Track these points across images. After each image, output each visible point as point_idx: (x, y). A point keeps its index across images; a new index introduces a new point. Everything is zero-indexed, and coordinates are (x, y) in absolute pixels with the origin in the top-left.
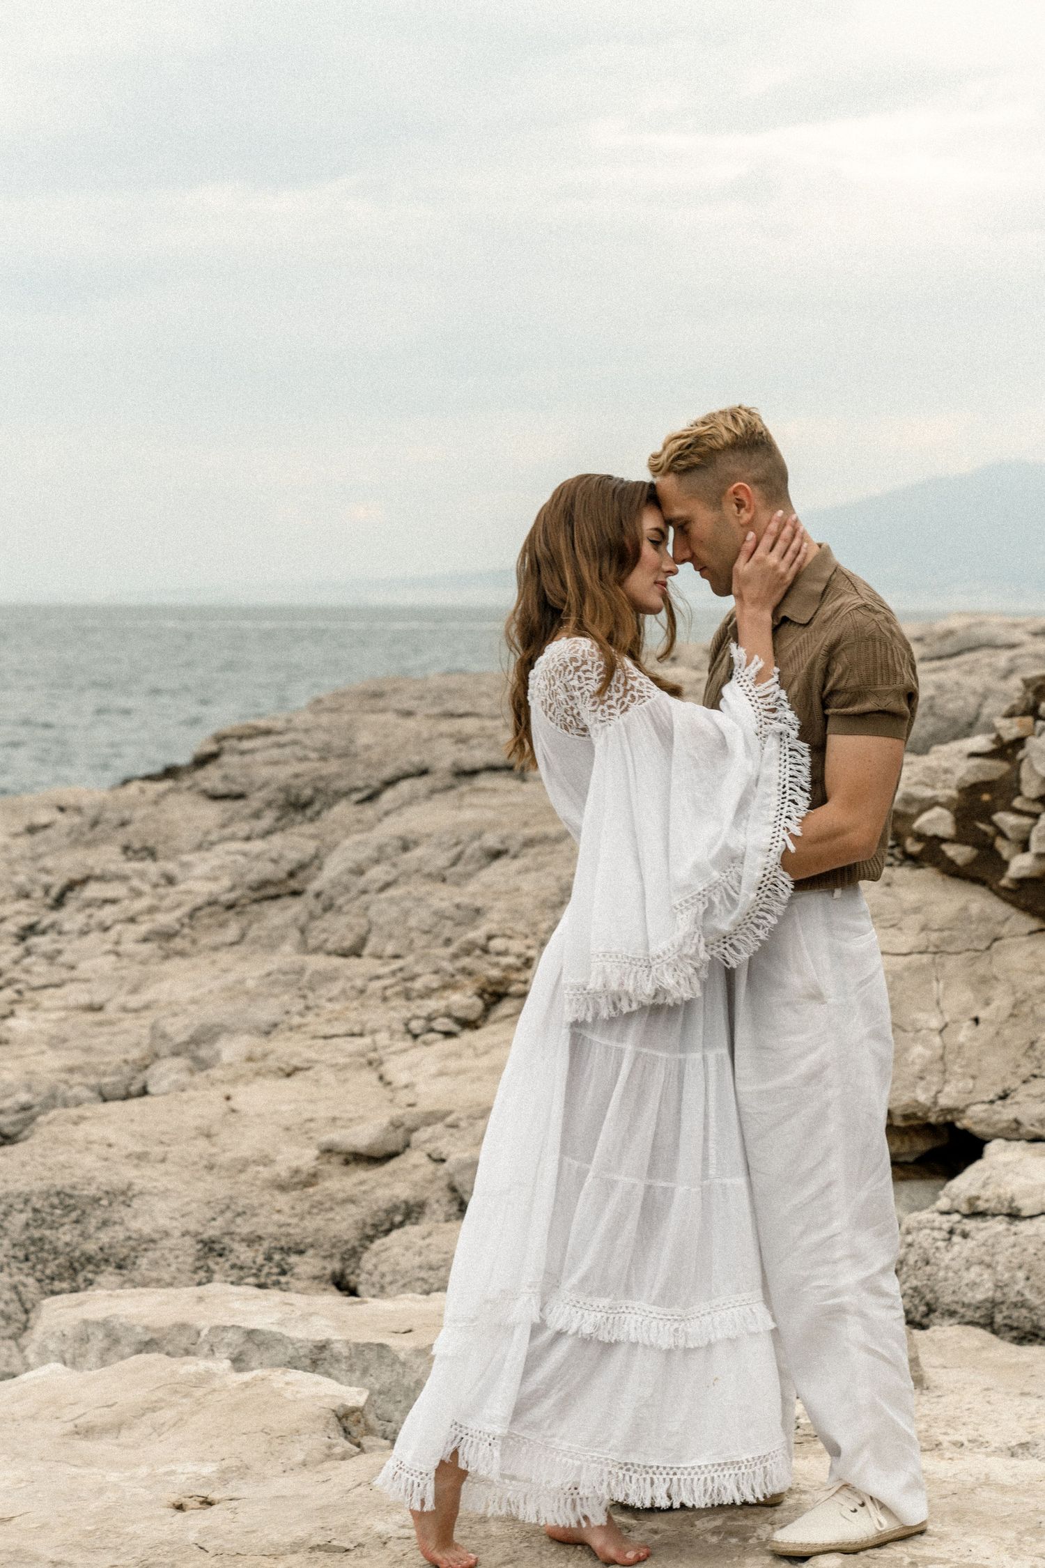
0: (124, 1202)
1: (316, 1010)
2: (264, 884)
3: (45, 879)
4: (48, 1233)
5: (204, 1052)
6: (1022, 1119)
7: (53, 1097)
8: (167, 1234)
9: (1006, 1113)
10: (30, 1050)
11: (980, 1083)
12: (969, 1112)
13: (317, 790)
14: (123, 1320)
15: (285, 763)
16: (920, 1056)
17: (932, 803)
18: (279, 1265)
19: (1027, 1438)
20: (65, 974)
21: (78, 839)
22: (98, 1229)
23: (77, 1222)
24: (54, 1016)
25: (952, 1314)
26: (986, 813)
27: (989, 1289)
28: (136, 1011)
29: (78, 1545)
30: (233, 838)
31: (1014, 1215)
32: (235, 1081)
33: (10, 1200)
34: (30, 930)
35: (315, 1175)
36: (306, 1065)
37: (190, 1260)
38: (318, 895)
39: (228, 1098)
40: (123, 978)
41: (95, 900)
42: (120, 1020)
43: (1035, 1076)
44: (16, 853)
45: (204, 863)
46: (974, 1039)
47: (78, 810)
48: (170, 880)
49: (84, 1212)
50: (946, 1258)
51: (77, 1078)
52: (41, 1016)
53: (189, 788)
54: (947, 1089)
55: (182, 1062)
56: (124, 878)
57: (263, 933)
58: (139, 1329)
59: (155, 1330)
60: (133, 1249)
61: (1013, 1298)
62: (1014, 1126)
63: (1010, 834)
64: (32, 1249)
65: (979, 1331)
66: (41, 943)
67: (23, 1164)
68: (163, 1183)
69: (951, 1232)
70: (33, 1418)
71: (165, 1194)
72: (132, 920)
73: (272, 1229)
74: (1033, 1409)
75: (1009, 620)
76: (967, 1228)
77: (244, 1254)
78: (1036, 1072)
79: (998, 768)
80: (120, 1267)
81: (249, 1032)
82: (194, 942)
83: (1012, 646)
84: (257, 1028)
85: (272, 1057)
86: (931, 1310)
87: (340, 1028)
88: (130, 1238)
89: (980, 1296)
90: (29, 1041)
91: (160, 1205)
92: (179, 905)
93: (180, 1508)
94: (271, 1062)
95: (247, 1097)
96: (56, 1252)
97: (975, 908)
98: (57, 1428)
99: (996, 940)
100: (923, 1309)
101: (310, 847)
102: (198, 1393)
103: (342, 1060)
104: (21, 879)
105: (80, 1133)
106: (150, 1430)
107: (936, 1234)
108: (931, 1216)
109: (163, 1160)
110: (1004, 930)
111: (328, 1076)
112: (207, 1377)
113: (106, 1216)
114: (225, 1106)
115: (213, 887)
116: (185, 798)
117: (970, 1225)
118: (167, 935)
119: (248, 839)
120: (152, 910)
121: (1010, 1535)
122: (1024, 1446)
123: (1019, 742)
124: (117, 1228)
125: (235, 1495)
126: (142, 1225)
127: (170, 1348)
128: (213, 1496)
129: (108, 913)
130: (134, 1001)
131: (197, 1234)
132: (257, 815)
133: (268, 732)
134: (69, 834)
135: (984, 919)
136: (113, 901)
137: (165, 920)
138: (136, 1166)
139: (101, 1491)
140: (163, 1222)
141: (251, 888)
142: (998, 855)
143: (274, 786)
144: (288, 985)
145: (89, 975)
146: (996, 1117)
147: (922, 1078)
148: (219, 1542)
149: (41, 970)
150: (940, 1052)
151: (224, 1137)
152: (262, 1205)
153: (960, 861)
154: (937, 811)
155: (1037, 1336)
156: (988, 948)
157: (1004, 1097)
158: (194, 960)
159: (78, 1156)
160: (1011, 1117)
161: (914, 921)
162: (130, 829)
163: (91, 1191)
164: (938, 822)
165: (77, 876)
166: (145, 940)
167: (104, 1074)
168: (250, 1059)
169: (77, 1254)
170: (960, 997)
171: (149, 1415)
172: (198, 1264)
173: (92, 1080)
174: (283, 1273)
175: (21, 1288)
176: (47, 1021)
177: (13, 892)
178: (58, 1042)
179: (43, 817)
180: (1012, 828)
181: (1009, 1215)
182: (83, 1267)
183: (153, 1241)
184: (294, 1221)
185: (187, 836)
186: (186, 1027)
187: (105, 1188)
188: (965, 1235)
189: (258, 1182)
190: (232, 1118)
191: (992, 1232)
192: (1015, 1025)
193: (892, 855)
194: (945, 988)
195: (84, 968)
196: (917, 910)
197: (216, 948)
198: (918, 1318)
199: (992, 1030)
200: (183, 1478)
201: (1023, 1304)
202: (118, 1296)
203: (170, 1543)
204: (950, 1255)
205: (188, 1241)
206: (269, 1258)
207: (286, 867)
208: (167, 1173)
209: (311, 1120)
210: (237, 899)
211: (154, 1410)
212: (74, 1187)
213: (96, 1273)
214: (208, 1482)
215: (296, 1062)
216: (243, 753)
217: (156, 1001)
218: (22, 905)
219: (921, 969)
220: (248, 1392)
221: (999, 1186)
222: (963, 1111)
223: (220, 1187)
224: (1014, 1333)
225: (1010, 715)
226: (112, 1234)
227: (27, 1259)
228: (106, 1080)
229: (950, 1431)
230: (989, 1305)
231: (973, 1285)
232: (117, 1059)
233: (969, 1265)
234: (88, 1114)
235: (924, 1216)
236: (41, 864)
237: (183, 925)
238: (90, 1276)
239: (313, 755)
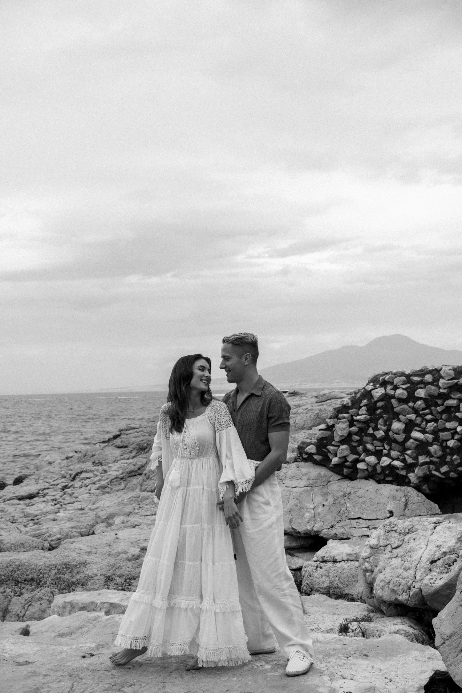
0: (84, 566)
1: (142, 508)
2: (132, 472)
3: (70, 472)
4: (62, 576)
5: (111, 521)
6: (337, 533)
7: (67, 536)
8: (96, 575)
9: (333, 532)
10: (63, 522)
11: (325, 524)
12: (322, 532)
13: (148, 444)
14: (75, 601)
15: (139, 437)
16: (308, 516)
17: (310, 444)
18: (128, 583)
19: (332, 627)
20: (74, 500)
21: (80, 461)
22: (76, 574)
23: (70, 572)
24: (70, 512)
25: (318, 591)
26: (325, 446)
27: (328, 583)
28: (93, 510)
29: (52, 669)
30: (124, 459)
31: (335, 561)
32: (118, 529)
33: (51, 566)
34: (66, 487)
35: (139, 556)
36: (139, 524)
37: (103, 582)
38: (145, 475)
39: (116, 534)
40: (90, 500)
41: (84, 478)
42: (88, 512)
43: (341, 521)
44: (62, 465)
45: (115, 466)
46: (323, 511)
47: (81, 452)
48: (105, 472)
49: (72, 569)
50: (316, 574)
51: (74, 530)
52: (67, 512)
53: (112, 445)
54: (316, 525)
55: (104, 524)
56: (92, 471)
57: (131, 486)
58: (80, 604)
59: (85, 604)
60: (86, 580)
61: (335, 586)
62: (335, 535)
63: (332, 452)
64: (57, 581)
65: (325, 596)
66: (68, 491)
67: (55, 556)
68: (96, 560)
69: (317, 567)
70: (47, 631)
71: (96, 563)
72: (94, 483)
73: (126, 573)
74: (335, 618)
75: (341, 391)
76: (321, 566)
77: (118, 580)
78: (341, 519)
79: (328, 433)
80: (82, 585)
81: (123, 515)
82: (112, 489)
83: (342, 398)
84: (126, 514)
85: (129, 522)
86: (312, 590)
87: (149, 513)
88: (85, 577)
89: (325, 585)
90: (62, 520)
91: (94, 566)
92: (107, 479)
93: (84, 657)
94: (129, 524)
95: (122, 534)
96: (64, 581)
97: (322, 473)
98: (53, 634)
99: (329, 482)
100: (309, 589)
101: (144, 461)
102: (95, 622)
103: (149, 522)
104: (63, 472)
105: (72, 546)
106: (80, 634)
107: (313, 568)
108: (311, 562)
109: (96, 553)
110: (331, 479)
111: (145, 527)
112: (98, 617)
113: (79, 570)
114: (115, 537)
115: (117, 473)
116: (110, 448)
117: (322, 565)
118: (104, 487)
119: (128, 459)
120: (100, 480)
121: (321, 656)
122: (331, 629)
123: (333, 426)
124: (82, 573)
125: (100, 653)
126: (89, 573)
127: (89, 609)
128: (94, 653)
129: (87, 482)
130: (93, 507)
131: (105, 575)
132: (131, 452)
133: (134, 428)
134: (78, 459)
135: (325, 476)
136: (89, 478)
137: (103, 483)
138: (88, 555)
139: (61, 653)
140: (95, 571)
141: (128, 473)
142: (329, 458)
143: (136, 444)
144: (135, 501)
145: (82, 500)
146: (330, 533)
147: (309, 523)
148: (92, 667)
149: (68, 498)
150: (314, 515)
151: (114, 546)
152: (123, 566)
153: (318, 460)
154: (311, 446)
155: (342, 596)
156: (326, 485)
157: (332, 527)
158: (112, 495)
159: (71, 553)
160: (334, 533)
161: (305, 478)
162: (95, 457)
163: (74, 563)
164: (311, 449)
165: (79, 471)
166: (98, 489)
167: (82, 529)
168: (123, 523)
169: (70, 582)
170: (319, 499)
171: (80, 629)
172: (105, 584)
173: (79, 530)
174: (130, 585)
175: (54, 592)
176: (68, 513)
177: (61, 476)
178: (70, 519)
179: (70, 455)
180: (332, 450)
181: (333, 561)
182: (72, 586)
183: (92, 577)
184: (133, 570)
185: (111, 458)
186: (105, 514)
187: (78, 562)
188: (321, 568)
189: (123, 559)
190: (117, 540)
191: (328, 566)
192: (334, 506)
193: (299, 459)
194: (315, 496)
195: (80, 497)
196: (306, 474)
197: (118, 491)
198: (308, 592)
199: (328, 508)
200: (86, 648)
201: (338, 587)
202: (76, 594)
203: (79, 668)
204: (317, 574)
205: (102, 577)
206: (125, 581)
207: (137, 467)
208: (97, 557)
209: (139, 540)
210: (124, 476)
211: (82, 628)
212: (69, 562)
213: (76, 587)
214: (92, 649)
215: (136, 523)
216: (127, 434)
217: (99, 507)
218: (63, 480)
219: (307, 491)
220: (108, 621)
221: (330, 553)
222: (321, 532)
223: (112, 561)
224: (336, 596)
225: (330, 418)
226: (80, 575)
227: (56, 584)
228: (82, 530)
229: (311, 626)
230: (328, 588)
231: (323, 582)
232: (86, 524)
233: (322, 576)
234: (76, 540)
235: (310, 562)
236: (69, 468)
237: (108, 484)
238: (74, 588)
239: (147, 435)
